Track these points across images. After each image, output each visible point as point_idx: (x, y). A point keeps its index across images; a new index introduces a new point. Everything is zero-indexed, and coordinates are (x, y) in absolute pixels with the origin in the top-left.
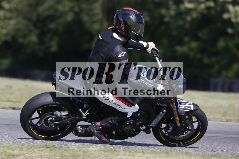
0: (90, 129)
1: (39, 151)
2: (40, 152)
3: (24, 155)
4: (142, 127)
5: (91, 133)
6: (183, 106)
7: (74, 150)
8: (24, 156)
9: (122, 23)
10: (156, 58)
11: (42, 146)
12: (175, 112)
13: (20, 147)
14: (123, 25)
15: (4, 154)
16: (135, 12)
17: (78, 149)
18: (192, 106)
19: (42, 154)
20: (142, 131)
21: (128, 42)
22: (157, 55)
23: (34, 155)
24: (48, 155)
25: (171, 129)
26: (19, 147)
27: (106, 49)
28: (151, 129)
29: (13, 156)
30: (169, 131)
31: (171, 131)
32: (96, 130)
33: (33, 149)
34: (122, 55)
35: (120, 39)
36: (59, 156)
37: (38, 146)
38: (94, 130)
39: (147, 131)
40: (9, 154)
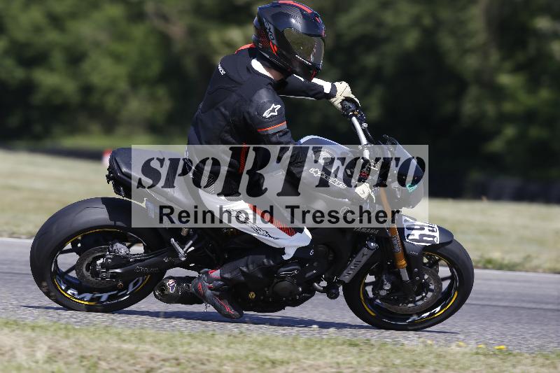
0: (195, 287)
1: (333, 352)
2: (335, 354)
3: (298, 363)
4: (318, 283)
5: (197, 295)
6: (416, 234)
7: (414, 351)
8: (298, 365)
9: (272, 36)
10: (354, 119)
11: (340, 341)
12: (398, 248)
13: (289, 342)
14: (274, 42)
15: (251, 359)
16: (302, 10)
17: (424, 350)
18: (437, 234)
19: (341, 359)
20: (319, 291)
21: (287, 80)
22: (356, 113)
23: (321, 362)
24: (355, 362)
25: (387, 287)
26: (286, 344)
27: (234, 97)
28: (341, 289)
29: (274, 363)
30: (383, 293)
31: (387, 294)
32: (210, 288)
33: (320, 349)
34: (271, 111)
35: (267, 74)
36: (379, 365)
37: (332, 341)
38: (205, 287)
39: (331, 292)
40: (265, 359)
